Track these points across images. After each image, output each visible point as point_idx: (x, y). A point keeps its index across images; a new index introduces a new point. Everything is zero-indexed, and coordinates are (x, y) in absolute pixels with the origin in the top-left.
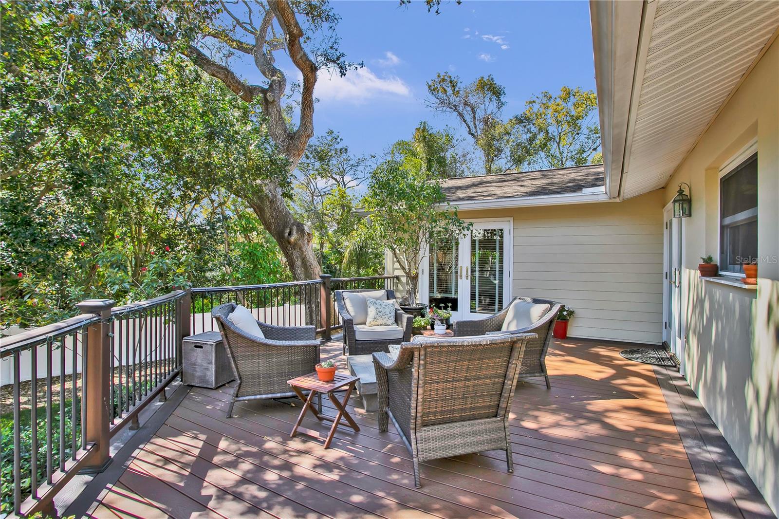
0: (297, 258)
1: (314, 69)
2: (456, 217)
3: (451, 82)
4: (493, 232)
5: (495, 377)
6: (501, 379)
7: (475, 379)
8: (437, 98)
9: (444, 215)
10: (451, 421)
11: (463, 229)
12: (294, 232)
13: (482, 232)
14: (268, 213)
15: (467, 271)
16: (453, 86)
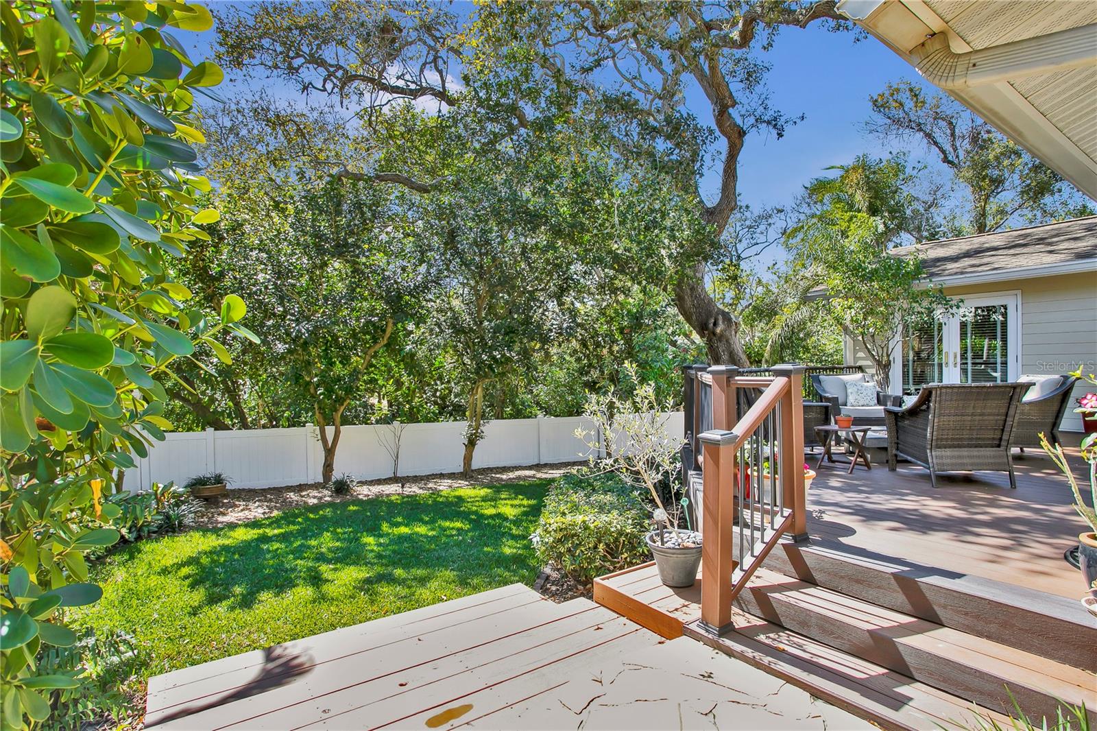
0: (723, 351)
1: (742, 133)
2: (942, 296)
3: (911, 90)
4: (990, 309)
5: (998, 415)
6: (1003, 418)
7: (980, 415)
8: (889, 118)
9: (925, 293)
10: (959, 446)
11: (951, 307)
12: (720, 322)
13: (973, 310)
14: (688, 302)
15: (955, 357)
16: (916, 95)
